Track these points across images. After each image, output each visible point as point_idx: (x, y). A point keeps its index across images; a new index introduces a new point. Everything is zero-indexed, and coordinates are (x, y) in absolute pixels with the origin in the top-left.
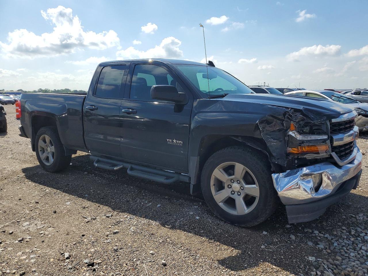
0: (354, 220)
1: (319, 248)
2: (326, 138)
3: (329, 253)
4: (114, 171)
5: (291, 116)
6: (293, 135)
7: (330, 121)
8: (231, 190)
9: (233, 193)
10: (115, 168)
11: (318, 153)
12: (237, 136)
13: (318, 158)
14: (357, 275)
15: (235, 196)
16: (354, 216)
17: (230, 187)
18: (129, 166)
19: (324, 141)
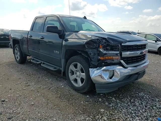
0: (137, 95)
1: (109, 106)
2: (118, 53)
3: (113, 109)
4: (37, 64)
5: (100, 41)
6: (102, 51)
7: (121, 44)
8: (76, 75)
9: (77, 76)
10: (38, 63)
11: (113, 60)
12: (79, 51)
13: (113, 62)
14: (119, 120)
15: (77, 78)
16: (138, 93)
17: (76, 74)
18: (43, 62)
19: (117, 54)
